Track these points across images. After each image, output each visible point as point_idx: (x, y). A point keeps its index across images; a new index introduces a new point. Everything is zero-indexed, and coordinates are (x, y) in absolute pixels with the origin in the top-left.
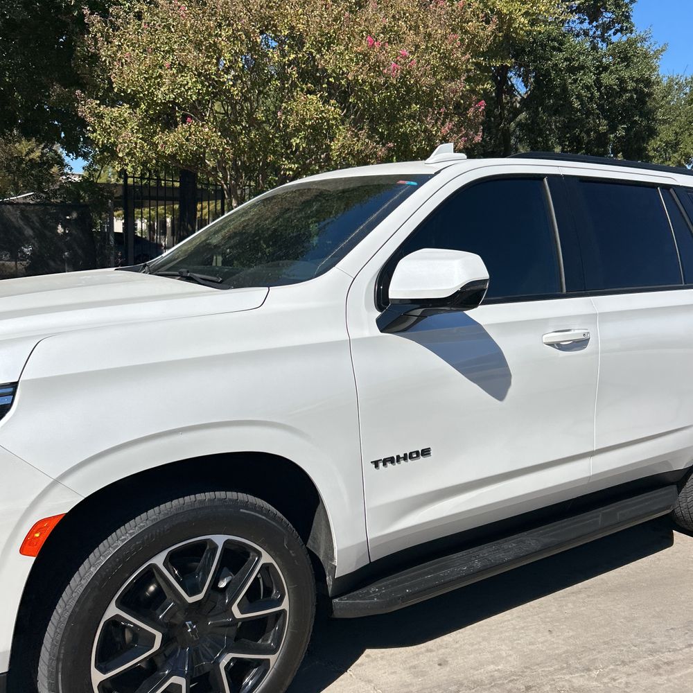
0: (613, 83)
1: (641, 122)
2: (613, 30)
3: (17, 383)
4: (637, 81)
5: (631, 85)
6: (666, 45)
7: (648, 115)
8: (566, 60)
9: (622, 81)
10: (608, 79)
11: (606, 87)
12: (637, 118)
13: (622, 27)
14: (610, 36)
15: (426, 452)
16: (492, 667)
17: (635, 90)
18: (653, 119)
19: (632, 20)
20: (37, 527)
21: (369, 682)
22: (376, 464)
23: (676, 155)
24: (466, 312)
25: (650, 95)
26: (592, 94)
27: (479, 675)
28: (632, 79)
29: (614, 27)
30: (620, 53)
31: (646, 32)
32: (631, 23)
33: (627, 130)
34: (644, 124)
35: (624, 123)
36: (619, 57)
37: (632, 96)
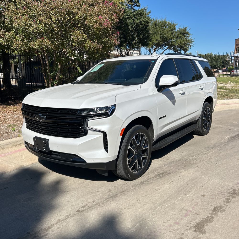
0: (138, 22)
1: (146, 34)
2: (134, 5)
3: (116, 104)
4: (145, 22)
5: (143, 23)
6: (150, 11)
7: (148, 32)
8: (127, 15)
9: (140, 22)
10: (137, 21)
11: (136, 24)
12: (145, 33)
13: (137, 4)
14: (133, 7)
15: (165, 116)
16: (177, 159)
17: (144, 25)
18: (149, 33)
19: (139, 2)
20: (122, 131)
21: (157, 164)
22: (159, 118)
23: (151, 43)
24: (169, 88)
25: (148, 26)
26: (133, 25)
27: (175, 160)
28: (143, 21)
29: (134, 4)
30: (139, 13)
31: (146, 7)
32: (139, 3)
33: (143, 36)
34: (147, 34)
35: (142, 34)
36: (139, 15)
37: (143, 26)
